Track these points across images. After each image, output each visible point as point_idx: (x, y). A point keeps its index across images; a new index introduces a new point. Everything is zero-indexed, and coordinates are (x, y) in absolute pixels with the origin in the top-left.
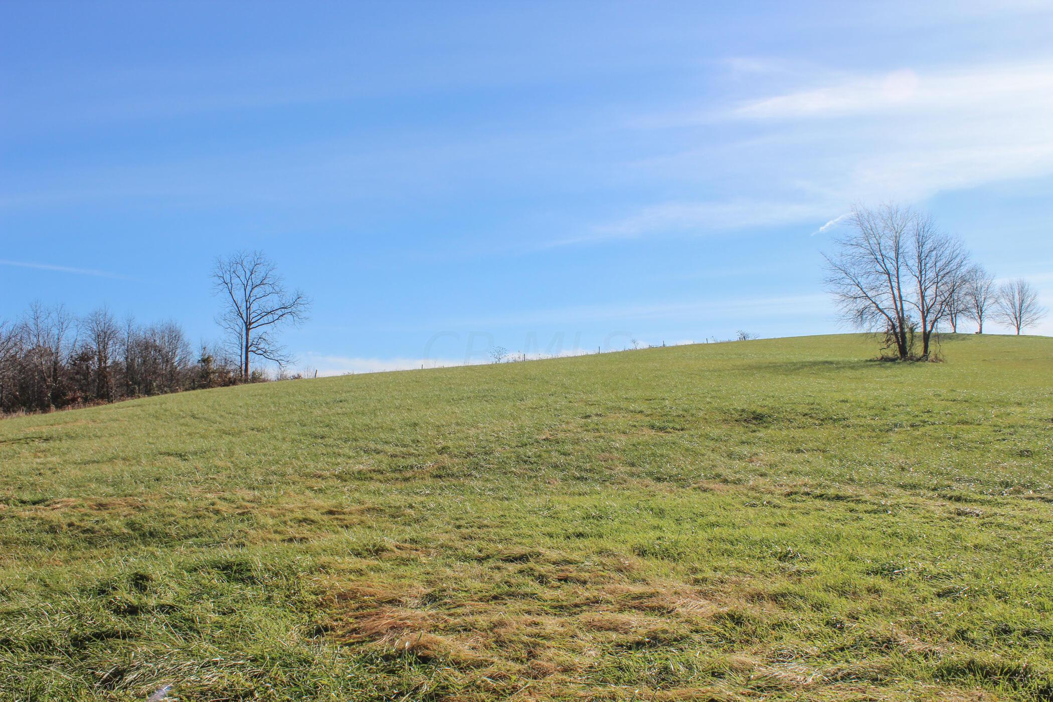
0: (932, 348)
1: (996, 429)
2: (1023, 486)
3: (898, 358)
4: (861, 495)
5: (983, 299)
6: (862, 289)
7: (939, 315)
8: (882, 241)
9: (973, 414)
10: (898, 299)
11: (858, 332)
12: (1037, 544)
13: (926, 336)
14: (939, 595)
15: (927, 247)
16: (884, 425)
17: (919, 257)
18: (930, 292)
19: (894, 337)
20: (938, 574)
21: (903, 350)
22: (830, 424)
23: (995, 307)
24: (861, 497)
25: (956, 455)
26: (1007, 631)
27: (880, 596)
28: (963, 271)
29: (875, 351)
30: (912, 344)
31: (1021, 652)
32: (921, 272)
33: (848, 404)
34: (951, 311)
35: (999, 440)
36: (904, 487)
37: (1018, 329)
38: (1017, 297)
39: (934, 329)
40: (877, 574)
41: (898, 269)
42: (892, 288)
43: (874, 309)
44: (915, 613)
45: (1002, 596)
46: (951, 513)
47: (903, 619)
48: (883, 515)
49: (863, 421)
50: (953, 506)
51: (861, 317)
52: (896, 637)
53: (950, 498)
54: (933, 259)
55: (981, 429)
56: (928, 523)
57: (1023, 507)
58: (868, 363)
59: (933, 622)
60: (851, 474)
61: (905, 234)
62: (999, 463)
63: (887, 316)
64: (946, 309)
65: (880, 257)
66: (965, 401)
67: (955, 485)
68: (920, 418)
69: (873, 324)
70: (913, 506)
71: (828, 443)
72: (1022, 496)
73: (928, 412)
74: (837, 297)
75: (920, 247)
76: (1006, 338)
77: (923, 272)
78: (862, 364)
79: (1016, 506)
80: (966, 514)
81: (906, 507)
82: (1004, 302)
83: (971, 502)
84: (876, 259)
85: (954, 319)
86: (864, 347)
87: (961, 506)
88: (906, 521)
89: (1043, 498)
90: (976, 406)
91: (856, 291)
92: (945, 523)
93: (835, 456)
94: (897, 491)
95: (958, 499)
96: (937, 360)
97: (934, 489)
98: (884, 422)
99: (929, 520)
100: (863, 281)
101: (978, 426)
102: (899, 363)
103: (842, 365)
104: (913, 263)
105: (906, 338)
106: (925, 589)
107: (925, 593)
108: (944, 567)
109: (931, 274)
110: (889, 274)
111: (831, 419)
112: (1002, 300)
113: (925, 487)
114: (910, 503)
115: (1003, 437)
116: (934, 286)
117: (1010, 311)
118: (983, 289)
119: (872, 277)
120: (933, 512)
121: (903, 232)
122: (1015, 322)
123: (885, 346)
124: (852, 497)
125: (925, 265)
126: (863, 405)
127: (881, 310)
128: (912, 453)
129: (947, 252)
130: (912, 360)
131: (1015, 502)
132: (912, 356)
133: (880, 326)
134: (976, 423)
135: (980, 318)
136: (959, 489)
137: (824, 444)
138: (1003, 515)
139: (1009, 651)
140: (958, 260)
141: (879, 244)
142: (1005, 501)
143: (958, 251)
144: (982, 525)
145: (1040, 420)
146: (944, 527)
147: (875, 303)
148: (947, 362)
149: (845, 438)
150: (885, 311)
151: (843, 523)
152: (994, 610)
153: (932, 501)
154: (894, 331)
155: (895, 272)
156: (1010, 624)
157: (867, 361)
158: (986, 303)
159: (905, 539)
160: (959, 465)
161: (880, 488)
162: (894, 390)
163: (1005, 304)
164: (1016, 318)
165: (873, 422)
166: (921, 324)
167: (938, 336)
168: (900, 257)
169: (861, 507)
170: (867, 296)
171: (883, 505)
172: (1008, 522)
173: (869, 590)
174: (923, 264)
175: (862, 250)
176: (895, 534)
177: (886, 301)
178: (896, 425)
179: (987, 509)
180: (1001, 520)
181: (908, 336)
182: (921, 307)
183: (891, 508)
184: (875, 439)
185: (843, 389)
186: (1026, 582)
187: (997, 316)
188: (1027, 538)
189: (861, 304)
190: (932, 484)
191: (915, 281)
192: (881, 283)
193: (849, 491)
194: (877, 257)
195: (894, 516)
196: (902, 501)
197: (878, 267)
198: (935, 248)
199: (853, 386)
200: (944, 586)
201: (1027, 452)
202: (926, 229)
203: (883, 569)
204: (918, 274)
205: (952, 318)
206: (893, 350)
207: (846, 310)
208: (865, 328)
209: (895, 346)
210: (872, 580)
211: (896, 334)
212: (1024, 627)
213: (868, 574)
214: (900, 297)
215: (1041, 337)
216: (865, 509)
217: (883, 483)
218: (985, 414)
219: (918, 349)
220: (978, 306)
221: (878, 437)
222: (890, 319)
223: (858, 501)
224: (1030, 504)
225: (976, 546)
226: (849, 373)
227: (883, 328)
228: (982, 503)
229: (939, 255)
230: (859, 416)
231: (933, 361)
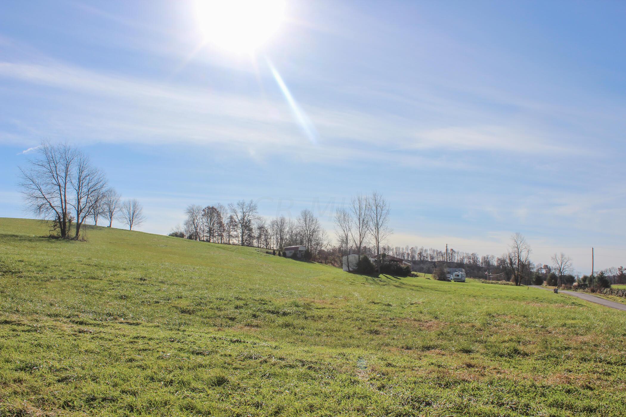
0: (81, 233)
1: (110, 282)
2: (119, 316)
3: (60, 237)
4: (22, 321)
5: (113, 208)
6: (42, 193)
7: (87, 214)
8: (58, 166)
9: (99, 273)
10: (63, 201)
11: (37, 219)
12: (120, 349)
13: (78, 226)
14: (59, 381)
15: (84, 174)
16: (44, 277)
17: (79, 178)
18: (83, 200)
19: (59, 224)
20: (61, 368)
21: (63, 232)
22: (9, 275)
23: (120, 213)
24: (21, 322)
25: (85, 297)
26: (94, 399)
27: (21, 384)
28: (103, 190)
29: (46, 231)
30: (69, 230)
31: (99, 410)
32: (79, 187)
33: (23, 263)
34: (94, 212)
35: (111, 289)
36: (49, 315)
37: (131, 227)
38: (132, 208)
39: (83, 222)
40: (22, 370)
41: (66, 184)
42: (61, 194)
43: (48, 206)
44: (41, 393)
45: (95, 379)
46: (75, 332)
47: (33, 397)
48: (34, 333)
49: (32, 274)
50: (77, 327)
51: (40, 210)
52: (26, 409)
53: (77, 323)
54: (87, 181)
55: (101, 282)
56: (60, 338)
57: (117, 327)
58: (41, 239)
59: (52, 398)
60: (17, 307)
61: (72, 164)
62: (108, 302)
63: (56, 211)
64: (92, 211)
65: (55, 175)
66: (95, 266)
67: (81, 315)
68: (68, 274)
69: (47, 215)
70: (53, 327)
71: (6, 287)
72: (117, 321)
73: (73, 271)
74: (25, 195)
75: (81, 173)
76: (124, 231)
77: (81, 188)
78: (37, 238)
79: (113, 327)
80: (84, 332)
81: (49, 328)
82: (125, 211)
83: (88, 325)
84: (53, 176)
85: (96, 218)
86: (40, 228)
87: (83, 327)
88: (47, 337)
89: (128, 323)
90: (101, 269)
91: (38, 193)
92: (71, 338)
93: (9, 295)
94: (46, 318)
95: (81, 323)
96: (83, 240)
97: (69, 317)
98: (45, 275)
99: (62, 336)
100: (43, 188)
101: (101, 281)
102: (60, 240)
103: (24, 238)
104: (75, 182)
105: (66, 225)
106: (50, 377)
107: (51, 380)
108: (66, 363)
109: (85, 190)
110: (60, 186)
111: (11, 272)
112: (124, 210)
113: (63, 316)
114: (52, 326)
115: (113, 287)
116: (86, 197)
117: (127, 217)
118: (114, 202)
119: (49, 186)
120: (65, 331)
121: (71, 162)
122: (129, 223)
123: (53, 229)
124: (15, 322)
125: (82, 184)
126: (33, 264)
127: (52, 207)
128: (59, 295)
129: (96, 178)
130: (68, 239)
131: (113, 325)
132: (68, 237)
133: (51, 216)
134: (99, 279)
135: (111, 218)
136: (83, 317)
137: (3, 287)
138: (105, 333)
139: (93, 411)
140: (101, 184)
141: (56, 167)
142: (107, 325)
143: (102, 179)
144: (92, 338)
145: (134, 279)
146: (69, 340)
147: (49, 202)
148: (89, 242)
149: (18, 284)
150: (55, 208)
151: (6, 338)
152: (89, 387)
153: (66, 324)
154: (60, 221)
155: (64, 185)
156: (96, 395)
157: (40, 237)
158: (115, 210)
159: (44, 348)
160: (85, 303)
161: (35, 316)
162: (54, 256)
163: (125, 212)
164: (130, 221)
165: (37, 275)
166: (76, 218)
167: (85, 226)
168: (67, 177)
169: (20, 328)
170: (45, 197)
171: (34, 327)
172: (107, 337)
173: (15, 381)
174: (81, 183)
175: (45, 169)
176: (39, 345)
177: (56, 202)
178: (52, 278)
179: (97, 329)
180: (103, 335)
181: (67, 224)
182: (77, 208)
183: (39, 329)
184: (37, 286)
185: (21, 254)
186: (110, 370)
187: (120, 218)
188: (114, 345)
189: (41, 202)
190: (67, 314)
191: (75, 193)
192: (54, 190)
193: (14, 318)
194: (54, 174)
195: (40, 334)
196: (47, 324)
197: (54, 181)
198: (89, 175)
199: (29, 251)
200: (63, 375)
201: (125, 296)
202: (85, 163)
203: (27, 367)
204: (77, 189)
205: (95, 217)
206: (57, 232)
207: (30, 204)
208: (41, 217)
209: (59, 230)
210: (17, 374)
211: (60, 222)
212: (103, 396)
213: (16, 370)
214: (65, 201)
215: (142, 233)
216: (23, 329)
217: (38, 313)
218: (105, 274)
219: (72, 233)
220: (110, 212)
221: (39, 284)
222: (57, 213)
223: (19, 325)
224: (121, 326)
225: (86, 351)
226: (27, 243)
227: (53, 218)
228: (95, 325)
229: (91, 179)
230: (29, 271)
231: (81, 241)
